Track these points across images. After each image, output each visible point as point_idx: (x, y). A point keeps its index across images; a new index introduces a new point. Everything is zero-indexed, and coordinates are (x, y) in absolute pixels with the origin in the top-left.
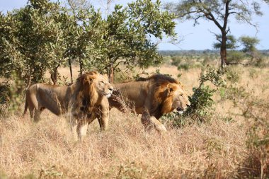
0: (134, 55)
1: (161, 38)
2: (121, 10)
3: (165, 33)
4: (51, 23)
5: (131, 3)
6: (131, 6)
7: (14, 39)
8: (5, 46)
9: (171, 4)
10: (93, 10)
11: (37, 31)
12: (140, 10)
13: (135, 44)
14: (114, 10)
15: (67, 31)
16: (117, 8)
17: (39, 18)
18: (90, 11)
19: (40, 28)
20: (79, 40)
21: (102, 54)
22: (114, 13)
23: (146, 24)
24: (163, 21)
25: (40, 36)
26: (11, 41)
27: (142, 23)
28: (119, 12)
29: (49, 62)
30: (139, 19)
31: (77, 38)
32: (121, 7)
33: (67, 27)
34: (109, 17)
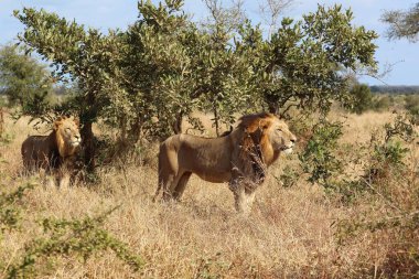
0: (311, 95)
1: (354, 68)
2: (292, 26)
3: (359, 61)
4: (171, 47)
5: (308, 15)
6: (309, 19)
7: (116, 71)
8: (102, 82)
9: (396, 14)
10: (249, 26)
11: (150, 59)
12: (322, 26)
13: (314, 78)
14: (281, 27)
15: (196, 59)
16: (285, 23)
17: (153, 40)
18: (244, 27)
19: (155, 55)
20: (212, 72)
21: (249, 93)
22: (280, 30)
23: (331, 47)
24: (356, 42)
25: (155, 67)
26: (112, 74)
27: (324, 46)
28: (289, 30)
29: (169, 106)
30: (319, 40)
31: (209, 69)
32: (291, 21)
33: (198, 53)
34: (274, 37)
